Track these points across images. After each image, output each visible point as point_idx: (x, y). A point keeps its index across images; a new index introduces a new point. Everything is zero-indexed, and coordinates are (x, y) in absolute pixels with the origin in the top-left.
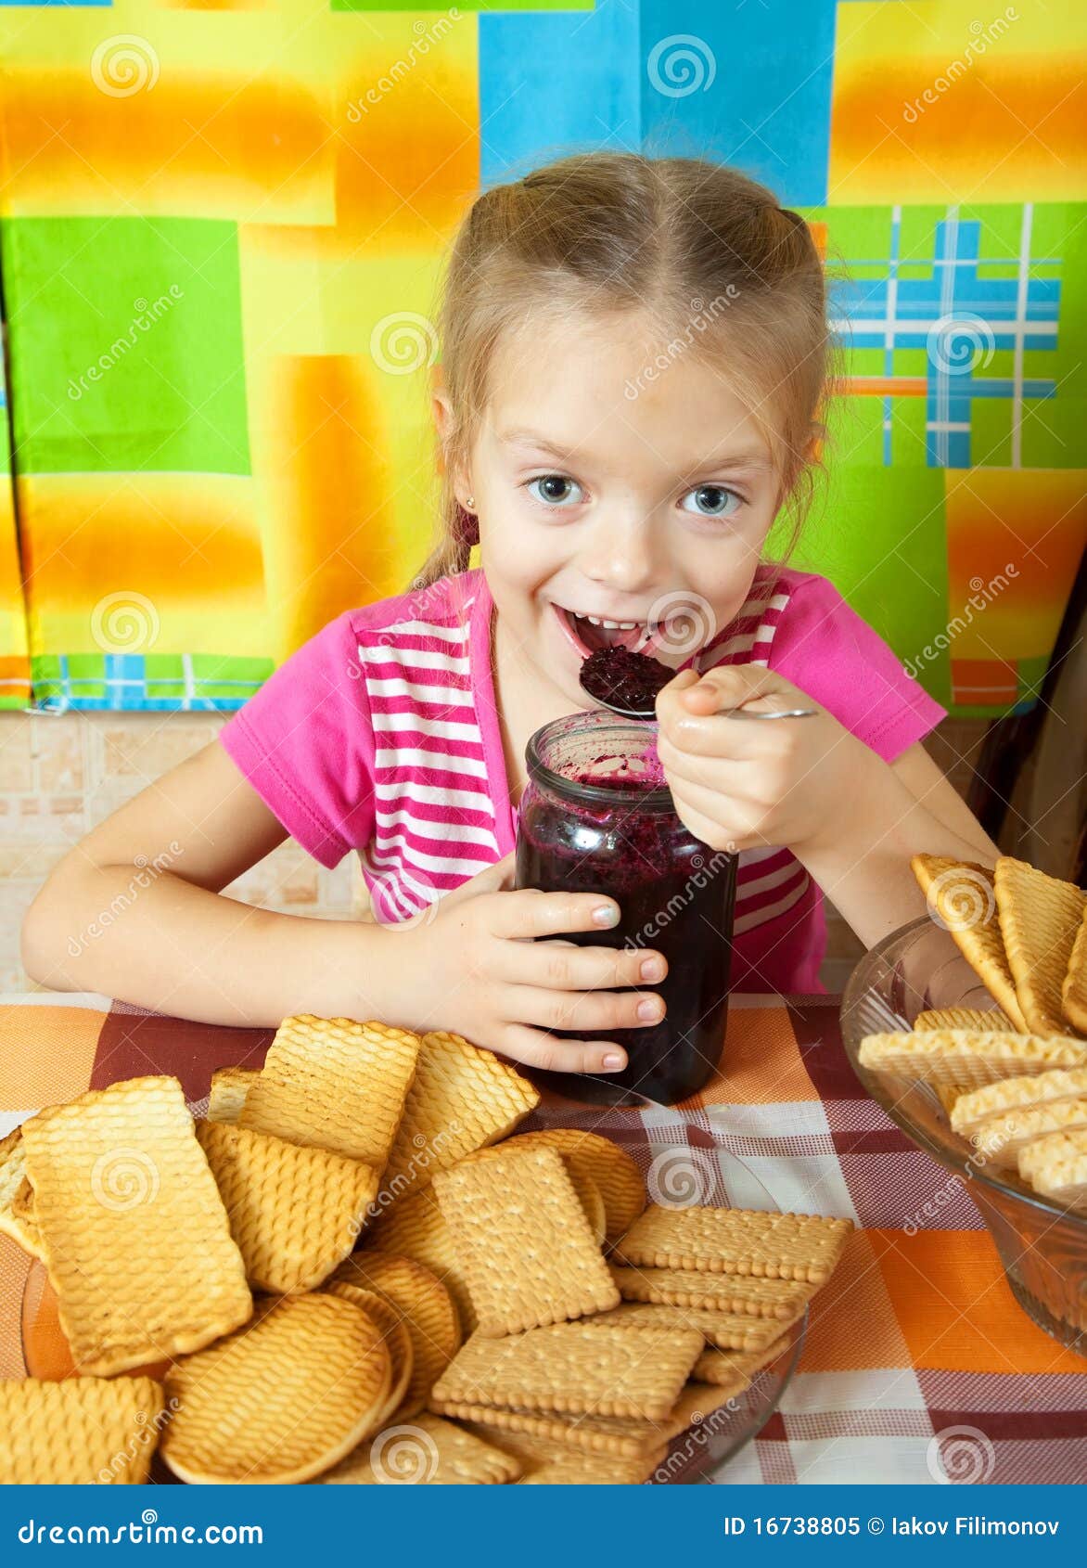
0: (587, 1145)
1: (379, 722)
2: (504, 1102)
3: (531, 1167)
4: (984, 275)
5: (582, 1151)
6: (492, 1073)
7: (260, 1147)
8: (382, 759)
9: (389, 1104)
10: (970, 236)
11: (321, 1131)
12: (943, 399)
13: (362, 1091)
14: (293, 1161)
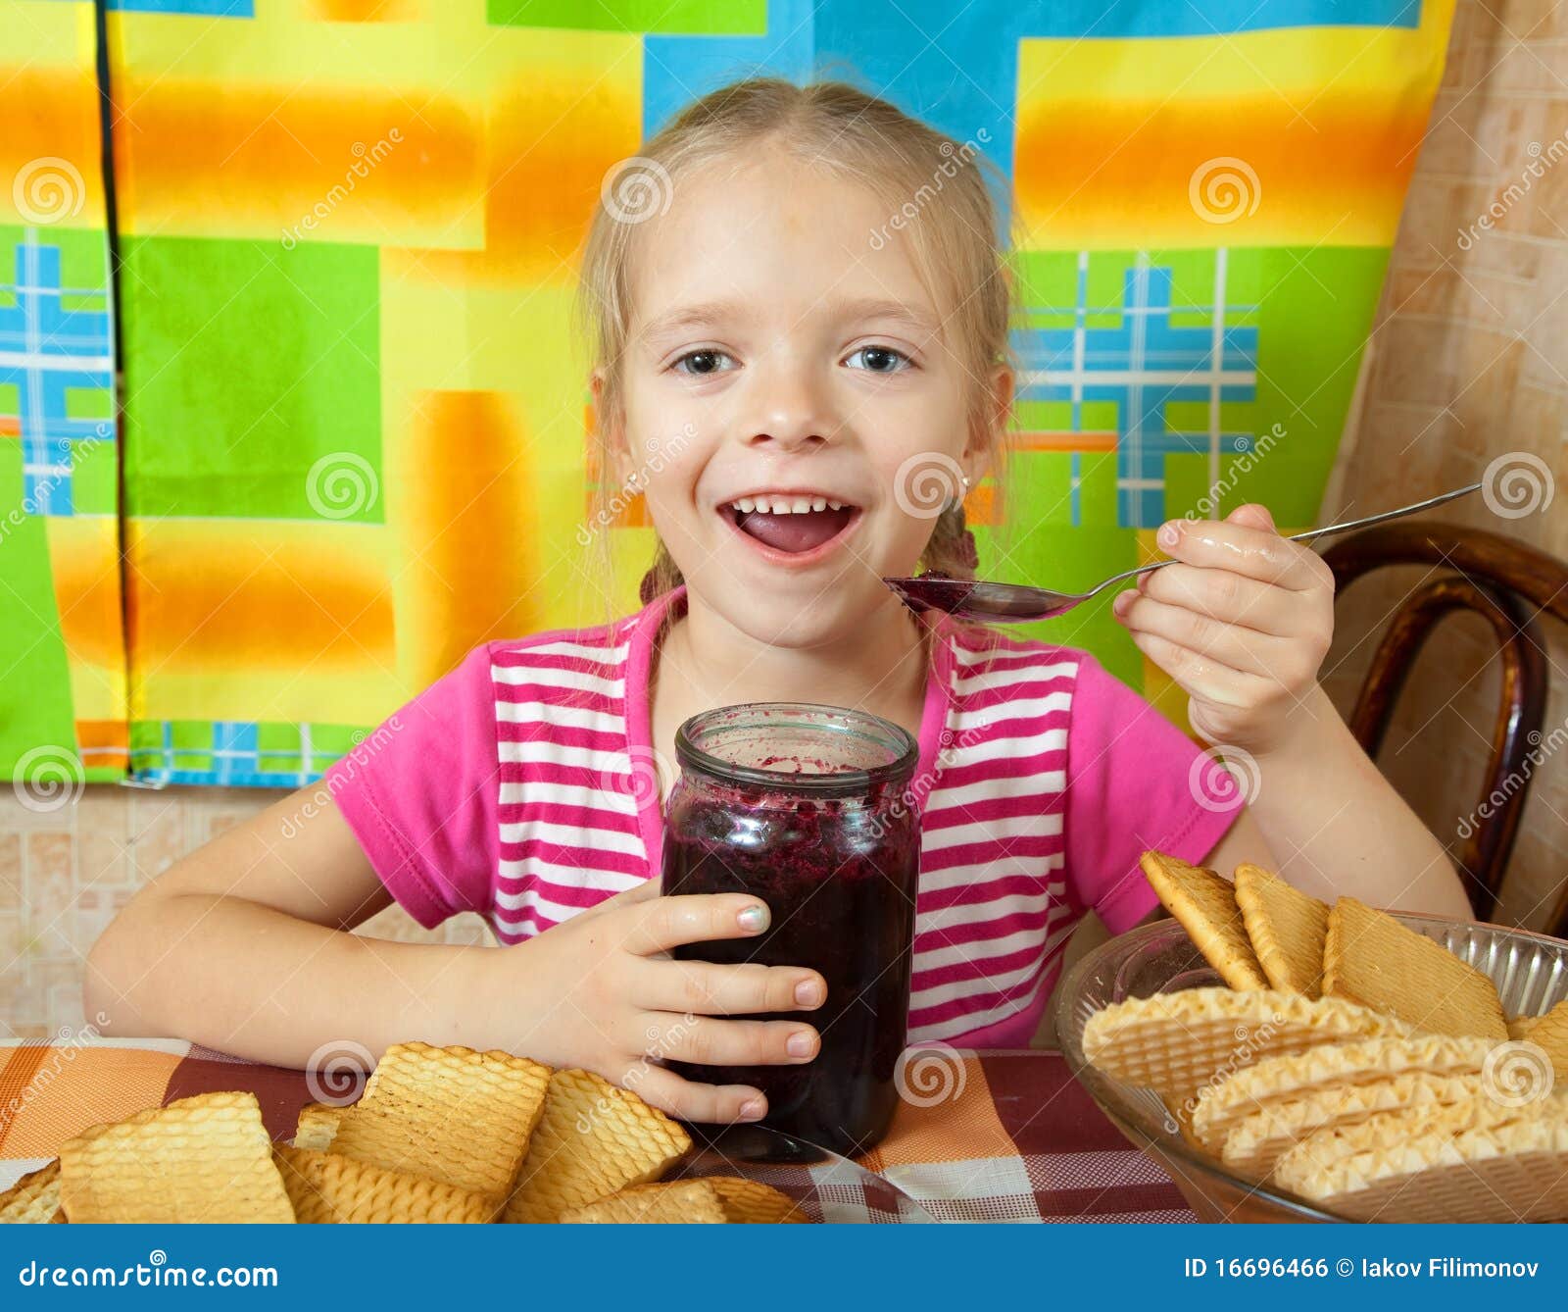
0: (746, 1194)
1: (506, 752)
2: (650, 1146)
3: (680, 1205)
4: (1178, 323)
5: (740, 1199)
6: (635, 1114)
7: (350, 1174)
8: (507, 793)
9: (511, 1137)
10: (1160, 285)
11: (427, 1165)
12: (1135, 455)
13: (477, 1124)
14: (390, 1188)
